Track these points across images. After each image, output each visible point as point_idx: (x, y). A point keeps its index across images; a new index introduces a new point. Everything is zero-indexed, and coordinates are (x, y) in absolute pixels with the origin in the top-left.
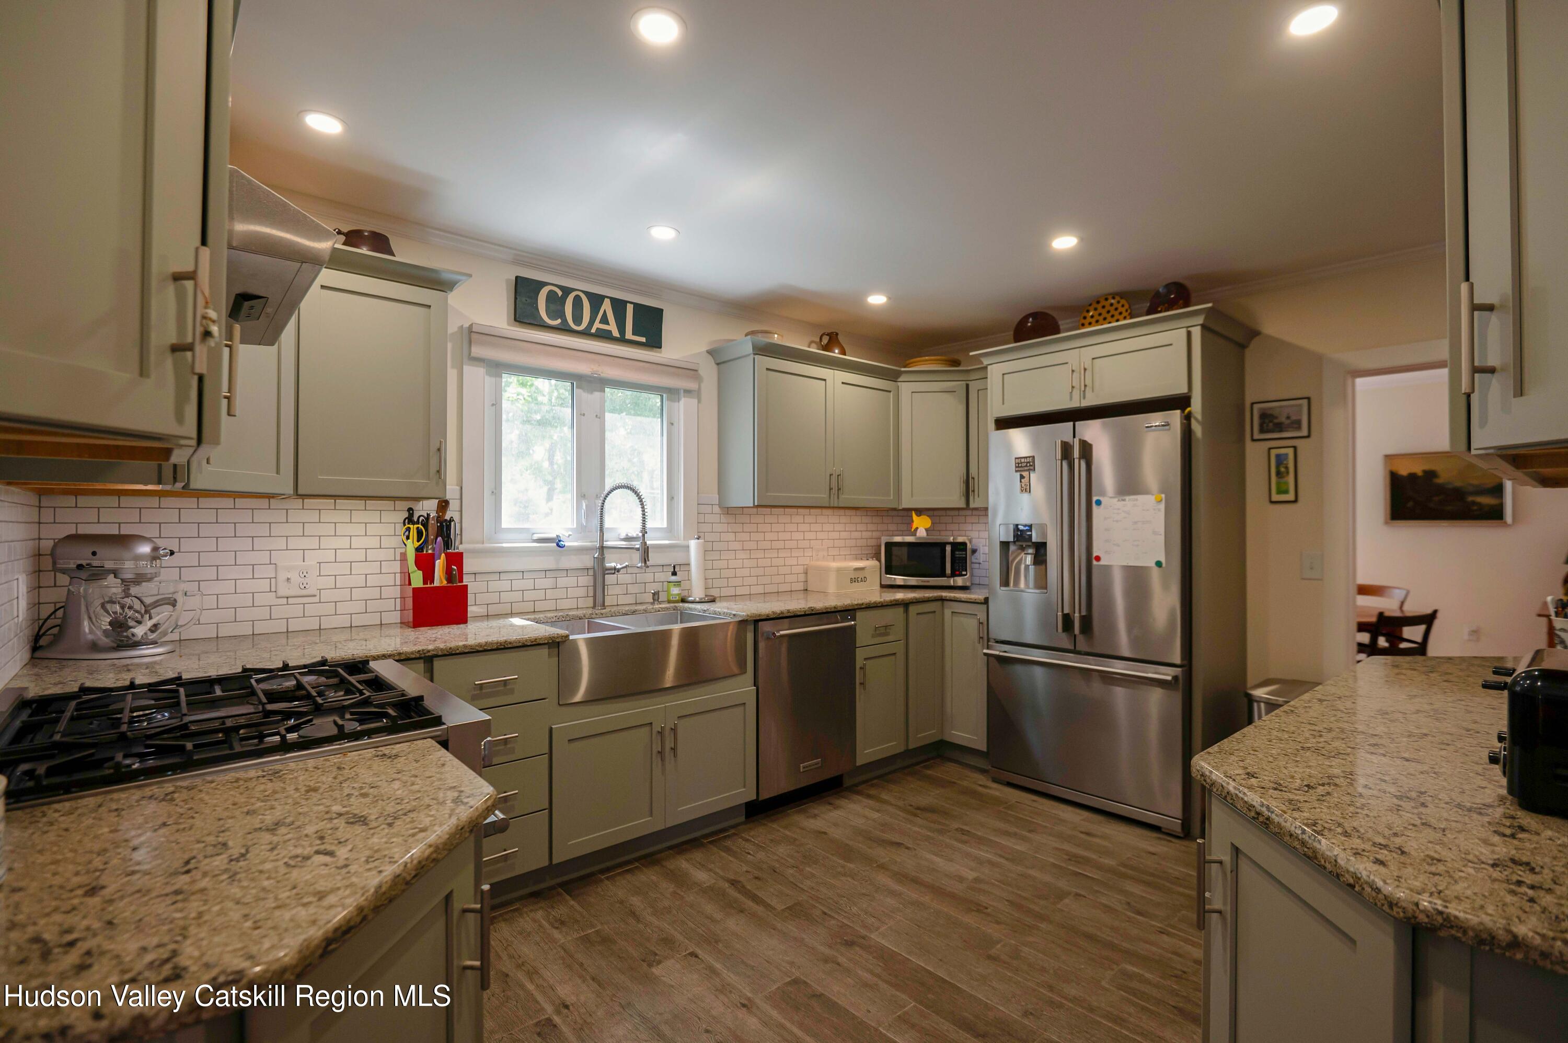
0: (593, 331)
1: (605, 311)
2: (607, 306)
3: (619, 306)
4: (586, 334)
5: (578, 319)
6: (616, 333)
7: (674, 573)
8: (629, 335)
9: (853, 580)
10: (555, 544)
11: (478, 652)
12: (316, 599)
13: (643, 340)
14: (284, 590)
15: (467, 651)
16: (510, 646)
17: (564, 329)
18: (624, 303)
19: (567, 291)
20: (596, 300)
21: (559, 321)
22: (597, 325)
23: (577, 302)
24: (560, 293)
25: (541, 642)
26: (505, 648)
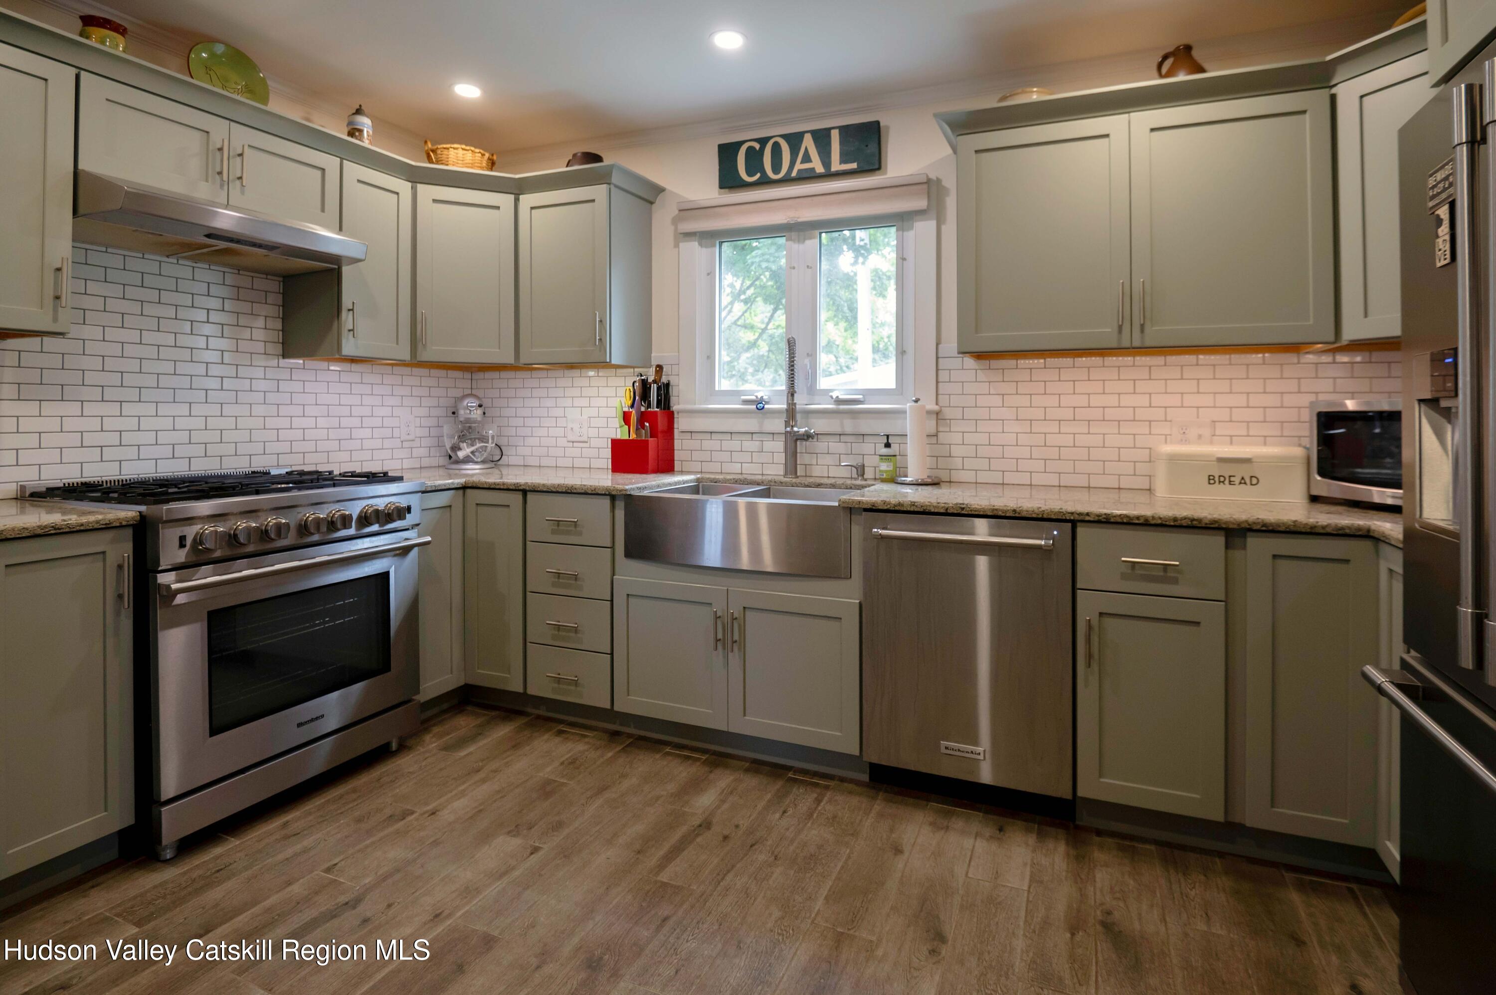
0: (794, 174)
1: (806, 148)
2: (808, 142)
3: (822, 138)
4: (787, 180)
5: (776, 168)
6: (820, 169)
7: (888, 445)
8: (836, 166)
9: (1211, 479)
10: (755, 406)
11: (552, 492)
12: (587, 445)
13: (854, 166)
14: (571, 438)
15: (545, 490)
16: (575, 491)
17: (765, 182)
18: (827, 132)
19: (763, 141)
20: (795, 140)
21: (758, 175)
22: (798, 166)
23: (776, 148)
24: (757, 146)
25: (599, 492)
26: (571, 493)
